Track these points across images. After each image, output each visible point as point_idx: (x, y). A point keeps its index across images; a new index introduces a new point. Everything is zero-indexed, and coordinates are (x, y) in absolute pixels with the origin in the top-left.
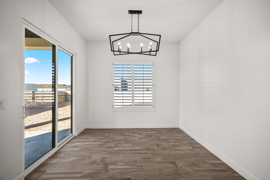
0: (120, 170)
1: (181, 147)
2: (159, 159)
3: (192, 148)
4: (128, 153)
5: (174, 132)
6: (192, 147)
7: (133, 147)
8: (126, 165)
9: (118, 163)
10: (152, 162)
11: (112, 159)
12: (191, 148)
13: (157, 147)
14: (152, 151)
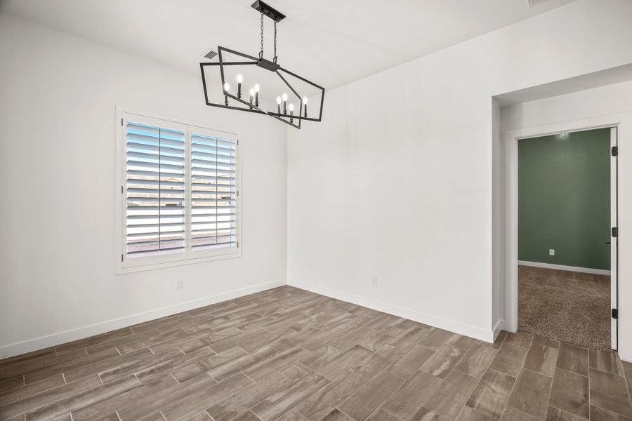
0: (295, 410)
1: (333, 317)
2: (330, 352)
3: (351, 314)
4: (260, 368)
5: (289, 295)
6: (350, 312)
7: (251, 351)
8: (291, 393)
9: (268, 399)
10: (326, 363)
11: (240, 399)
12: (348, 314)
13: (299, 333)
14: (301, 344)
